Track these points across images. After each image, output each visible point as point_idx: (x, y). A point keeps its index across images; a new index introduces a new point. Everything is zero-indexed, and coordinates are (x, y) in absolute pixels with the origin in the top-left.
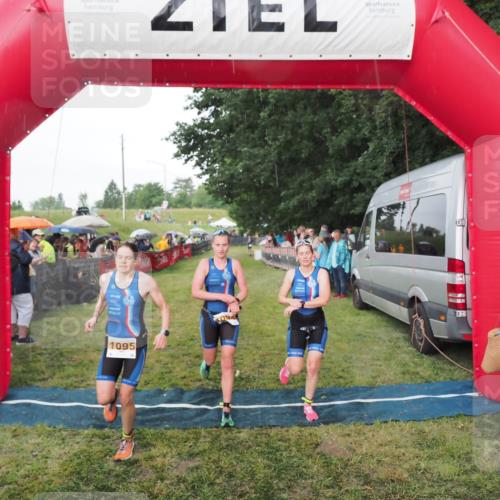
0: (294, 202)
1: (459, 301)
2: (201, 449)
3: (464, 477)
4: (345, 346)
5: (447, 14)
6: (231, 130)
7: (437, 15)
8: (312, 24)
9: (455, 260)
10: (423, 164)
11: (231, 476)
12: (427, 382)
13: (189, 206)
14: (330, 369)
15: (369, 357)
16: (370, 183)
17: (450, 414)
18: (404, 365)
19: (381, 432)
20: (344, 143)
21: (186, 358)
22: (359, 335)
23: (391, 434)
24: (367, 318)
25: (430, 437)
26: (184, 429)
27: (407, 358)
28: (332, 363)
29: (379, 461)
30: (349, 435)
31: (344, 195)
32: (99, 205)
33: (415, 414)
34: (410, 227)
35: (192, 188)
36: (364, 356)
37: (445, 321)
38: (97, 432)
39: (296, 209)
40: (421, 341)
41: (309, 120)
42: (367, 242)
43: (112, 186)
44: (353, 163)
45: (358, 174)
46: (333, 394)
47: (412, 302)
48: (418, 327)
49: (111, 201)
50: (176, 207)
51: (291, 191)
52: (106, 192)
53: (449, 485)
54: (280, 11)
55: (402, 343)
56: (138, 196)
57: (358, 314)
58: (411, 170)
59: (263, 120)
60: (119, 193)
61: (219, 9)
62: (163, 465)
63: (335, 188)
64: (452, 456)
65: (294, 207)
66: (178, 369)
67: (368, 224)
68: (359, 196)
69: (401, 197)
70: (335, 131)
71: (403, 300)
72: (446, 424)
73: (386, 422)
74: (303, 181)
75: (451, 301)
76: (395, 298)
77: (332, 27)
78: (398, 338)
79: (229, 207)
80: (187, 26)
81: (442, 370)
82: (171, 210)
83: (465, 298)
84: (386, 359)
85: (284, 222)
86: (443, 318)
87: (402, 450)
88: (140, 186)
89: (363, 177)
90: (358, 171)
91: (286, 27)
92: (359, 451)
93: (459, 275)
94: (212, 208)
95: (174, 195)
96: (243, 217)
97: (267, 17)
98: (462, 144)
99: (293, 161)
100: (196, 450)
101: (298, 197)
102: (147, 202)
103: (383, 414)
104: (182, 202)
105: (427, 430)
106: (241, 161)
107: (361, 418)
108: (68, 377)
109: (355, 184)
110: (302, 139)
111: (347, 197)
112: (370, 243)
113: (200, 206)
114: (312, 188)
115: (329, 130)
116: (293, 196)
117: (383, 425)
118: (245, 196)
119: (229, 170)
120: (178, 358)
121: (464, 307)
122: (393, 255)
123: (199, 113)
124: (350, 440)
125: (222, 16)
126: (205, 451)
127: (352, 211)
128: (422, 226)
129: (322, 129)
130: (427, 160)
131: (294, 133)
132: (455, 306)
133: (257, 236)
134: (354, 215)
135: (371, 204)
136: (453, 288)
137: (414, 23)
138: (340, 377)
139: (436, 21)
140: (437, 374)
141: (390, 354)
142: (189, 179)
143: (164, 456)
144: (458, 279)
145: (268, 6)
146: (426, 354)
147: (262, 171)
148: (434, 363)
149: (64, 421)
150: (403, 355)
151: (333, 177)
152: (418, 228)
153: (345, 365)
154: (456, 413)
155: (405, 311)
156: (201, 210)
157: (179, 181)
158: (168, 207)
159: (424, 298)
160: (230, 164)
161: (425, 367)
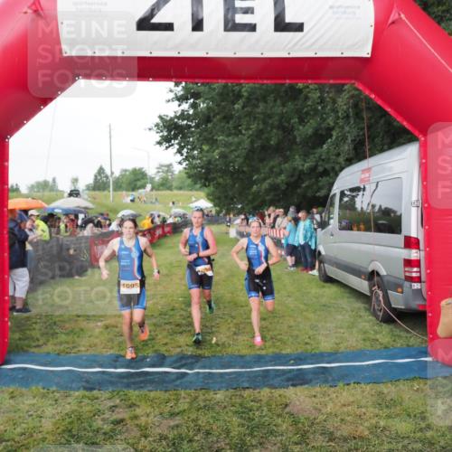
0: (265, 185)
1: (414, 275)
2: (181, 409)
3: (419, 434)
4: (311, 315)
5: (403, 16)
6: (208, 120)
7: (393, 17)
8: (281, 25)
9: (410, 237)
10: (382, 151)
11: (208, 433)
12: (386, 348)
13: (170, 188)
14: (297, 336)
15: (334, 325)
16: (333, 168)
17: (407, 377)
18: (365, 333)
19: (345, 394)
20: (310, 131)
21: (168, 327)
22: (324, 306)
23: (353, 395)
24: (331, 290)
25: (388, 398)
26: (166, 391)
27: (367, 326)
28: (299, 330)
29: (342, 420)
30: (315, 396)
31: (311, 179)
32: (88, 188)
33: (375, 377)
34: (370, 207)
35: (172, 172)
36: (328, 325)
37: (402, 293)
38: (87, 393)
39: (268, 191)
40: (380, 311)
41: (279, 111)
42: (331, 221)
43: (101, 171)
44: (319, 150)
45: (323, 160)
46: (300, 359)
47: (372, 276)
48: (377, 298)
49: (100, 184)
50: (158, 190)
51: (263, 175)
52: (96, 176)
53: (406, 442)
54: (252, 13)
55: (363, 313)
56: (124, 180)
57: (324, 287)
58: (370, 156)
59: (238, 111)
60: (107, 177)
61: (197, 11)
62: (147, 423)
63: (301, 172)
64: (409, 415)
65: (266, 190)
66: (160, 336)
67: (332, 204)
68: (324, 181)
69: (362, 180)
70: (302, 121)
71: (363, 273)
72: (403, 386)
73: (348, 384)
74: (273, 167)
75: (407, 274)
76: (356, 272)
77: (299, 27)
78: (359, 309)
79: (206, 190)
80: (168, 27)
81: (399, 336)
82: (154, 192)
83: (420, 272)
84: (348, 327)
85: (256, 204)
86: (400, 290)
87: (364, 410)
88: (126, 171)
89: (328, 163)
90: (323, 157)
91: (258, 27)
92: (324, 411)
93: (414, 251)
94: (191, 190)
95: (157, 178)
96: (219, 198)
97: (240, 19)
98: (416, 133)
99: (264, 148)
100: (177, 410)
101: (268, 181)
102: (133, 186)
103: (346, 377)
104: (164, 185)
105: (385, 391)
106: (217, 148)
107: (326, 381)
108: (61, 343)
109: (320, 169)
110: (272, 128)
111: (313, 180)
112: (334, 222)
113: (180, 188)
114: (281, 172)
115: (297, 120)
116: (265, 179)
117: (346, 387)
118: (221, 180)
119: (206, 157)
120: (161, 326)
121: (418, 280)
122: (355, 233)
123: (179, 105)
124: (316, 400)
125: (200, 18)
126: (184, 410)
127: (318, 194)
128: (380, 206)
129: (290, 119)
130: (386, 147)
131: (265, 123)
132: (411, 279)
133: (232, 216)
134: (319, 197)
135: (335, 187)
136: (409, 263)
137: (373, 24)
138: (307, 343)
139: (393, 23)
140: (394, 341)
141: (353, 323)
142: (171, 165)
143: (148, 415)
144: (414, 254)
145: (241, 8)
146: (384, 322)
147: (236, 157)
148: (392, 331)
149: (57, 384)
150: (364, 324)
151: (300, 163)
152: (377, 209)
153: (311, 333)
154: (412, 376)
155: (365, 284)
156: (181, 192)
157: (162, 166)
158: (152, 190)
159: (383, 272)
160: (208, 151)
161: (384, 334)
